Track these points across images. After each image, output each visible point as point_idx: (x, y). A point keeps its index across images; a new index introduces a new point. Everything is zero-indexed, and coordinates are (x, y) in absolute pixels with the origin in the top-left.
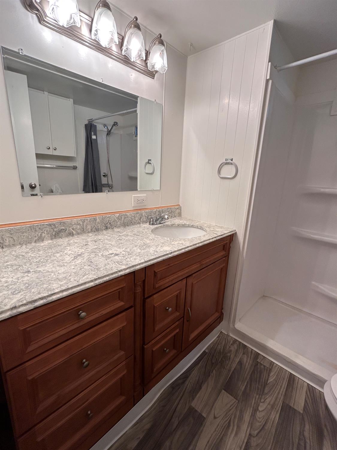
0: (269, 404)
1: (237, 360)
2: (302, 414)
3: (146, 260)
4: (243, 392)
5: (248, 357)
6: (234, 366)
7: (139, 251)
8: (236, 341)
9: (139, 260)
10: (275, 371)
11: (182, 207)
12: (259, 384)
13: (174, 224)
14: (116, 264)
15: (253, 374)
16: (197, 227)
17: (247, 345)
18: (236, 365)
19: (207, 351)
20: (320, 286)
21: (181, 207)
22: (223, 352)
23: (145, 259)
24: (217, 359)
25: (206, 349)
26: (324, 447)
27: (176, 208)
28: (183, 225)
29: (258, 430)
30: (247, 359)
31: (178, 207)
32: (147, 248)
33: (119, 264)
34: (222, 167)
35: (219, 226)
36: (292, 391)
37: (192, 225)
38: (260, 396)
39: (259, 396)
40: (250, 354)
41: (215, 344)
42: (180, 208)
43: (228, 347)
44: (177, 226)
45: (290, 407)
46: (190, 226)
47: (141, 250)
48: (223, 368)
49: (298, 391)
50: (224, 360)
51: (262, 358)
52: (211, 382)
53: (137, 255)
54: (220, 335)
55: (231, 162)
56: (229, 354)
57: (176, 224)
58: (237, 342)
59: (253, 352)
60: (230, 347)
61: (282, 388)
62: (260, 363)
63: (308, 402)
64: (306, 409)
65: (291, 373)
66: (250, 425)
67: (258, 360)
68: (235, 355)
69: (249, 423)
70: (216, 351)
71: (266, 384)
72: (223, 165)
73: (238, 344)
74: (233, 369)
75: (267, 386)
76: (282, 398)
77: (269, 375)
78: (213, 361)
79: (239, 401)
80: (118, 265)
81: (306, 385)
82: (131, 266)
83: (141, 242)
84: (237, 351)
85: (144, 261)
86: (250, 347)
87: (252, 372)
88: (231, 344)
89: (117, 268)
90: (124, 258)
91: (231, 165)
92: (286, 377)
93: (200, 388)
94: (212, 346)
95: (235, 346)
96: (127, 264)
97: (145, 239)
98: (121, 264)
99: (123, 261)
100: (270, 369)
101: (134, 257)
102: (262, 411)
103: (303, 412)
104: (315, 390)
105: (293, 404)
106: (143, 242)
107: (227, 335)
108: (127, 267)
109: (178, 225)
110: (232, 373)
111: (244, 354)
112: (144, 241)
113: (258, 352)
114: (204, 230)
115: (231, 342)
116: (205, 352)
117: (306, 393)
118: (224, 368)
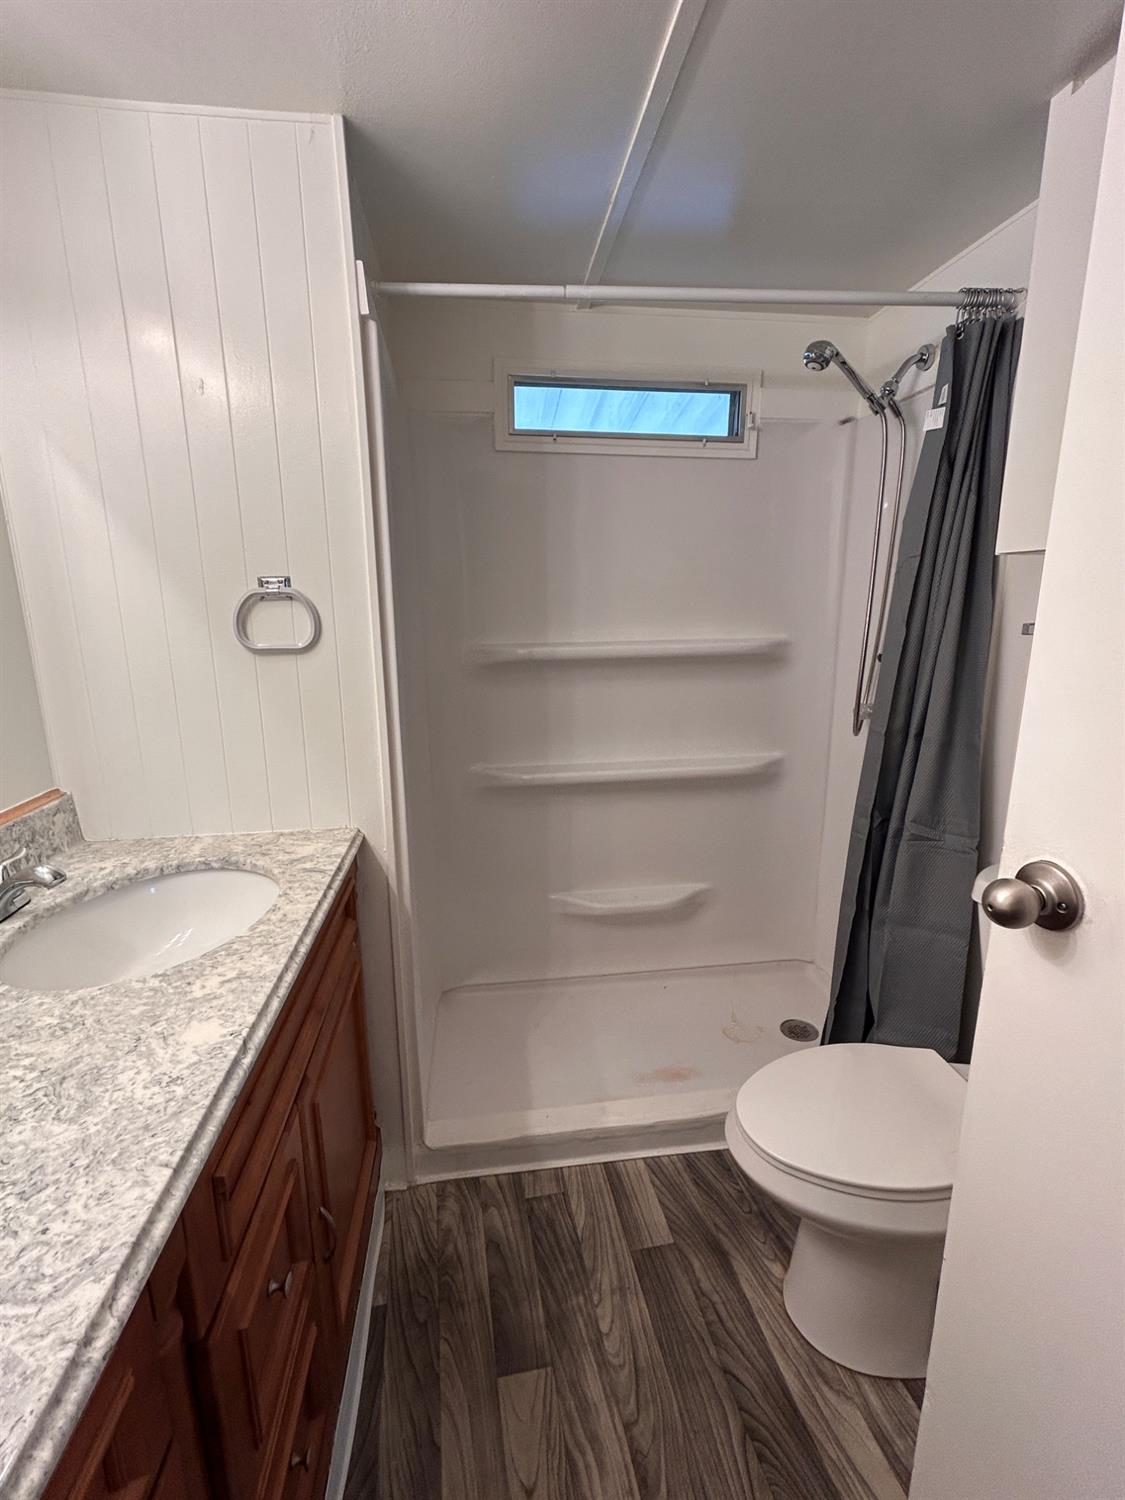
0: (613, 1293)
1: (480, 1244)
2: (674, 1244)
3: (176, 1159)
4: (547, 1327)
5: (499, 1208)
6: (483, 1271)
7: (65, 1134)
8: (443, 1190)
9: (136, 1183)
10: (575, 1187)
11: (75, 798)
12: (565, 1262)
13: (87, 892)
14: (17, 1318)
15: (539, 1247)
16: (203, 867)
17: (477, 1175)
18: (486, 1265)
19: (381, 1302)
20: (570, 899)
21: (71, 798)
22: (430, 1255)
23: (164, 1158)
24: (426, 1298)
25: (375, 1299)
26: (740, 1276)
27: (50, 809)
28: (130, 879)
29: (634, 1393)
30: (501, 1216)
31: (56, 802)
32: (98, 1090)
33: (34, 1301)
34: (249, 610)
35: (292, 834)
36: (631, 1208)
37: (178, 867)
38: (586, 1292)
39: (584, 1295)
40: (500, 1196)
41: (390, 1253)
42: (68, 806)
43: (434, 1227)
44: (101, 896)
45: (649, 1250)
46: (166, 872)
47: (71, 1121)
48: (460, 1309)
49: (639, 1197)
50: (447, 1278)
51: (531, 1178)
52: (454, 1393)
53: (84, 1162)
54: (389, 1208)
55: (284, 589)
56: (450, 1248)
57: (95, 884)
58: (451, 1189)
59: (504, 1180)
60: (439, 1222)
61: (612, 1220)
62: (535, 1198)
63: (667, 1203)
64: (675, 1228)
65: (605, 1163)
66: (612, 1399)
67: (527, 1197)
68: (468, 1234)
69: (606, 1397)
70: (410, 1272)
71: (577, 1243)
72: (255, 604)
73: (453, 1191)
74: (485, 1284)
75: (583, 1245)
76: (624, 1243)
77: (570, 1215)
78: (421, 1317)
79: (552, 1365)
80: (31, 1309)
81: (641, 1164)
82: (126, 1251)
83: (19, 1073)
84: (463, 1216)
85: (168, 1172)
86: (487, 1174)
87: (534, 1243)
88: (438, 1208)
89: (52, 1336)
90: (26, 1237)
91: (290, 602)
92: (602, 1181)
93: (436, 1449)
94: (387, 1269)
95: (452, 1204)
96: (91, 1261)
97: (14, 1043)
98: (45, 1288)
99: (39, 1260)
100: (563, 1194)
101: (81, 1187)
102: (611, 1330)
103: (674, 1238)
104: (661, 1161)
105: (649, 1241)
106: (31, 1068)
107: (409, 1188)
108: (110, 1278)
109: (110, 888)
110: (491, 1297)
111: (485, 1207)
112: (27, 1062)
113: (513, 1171)
114: (248, 867)
115: (434, 1201)
116: (378, 1307)
117: (653, 1183)
118: (462, 1305)
